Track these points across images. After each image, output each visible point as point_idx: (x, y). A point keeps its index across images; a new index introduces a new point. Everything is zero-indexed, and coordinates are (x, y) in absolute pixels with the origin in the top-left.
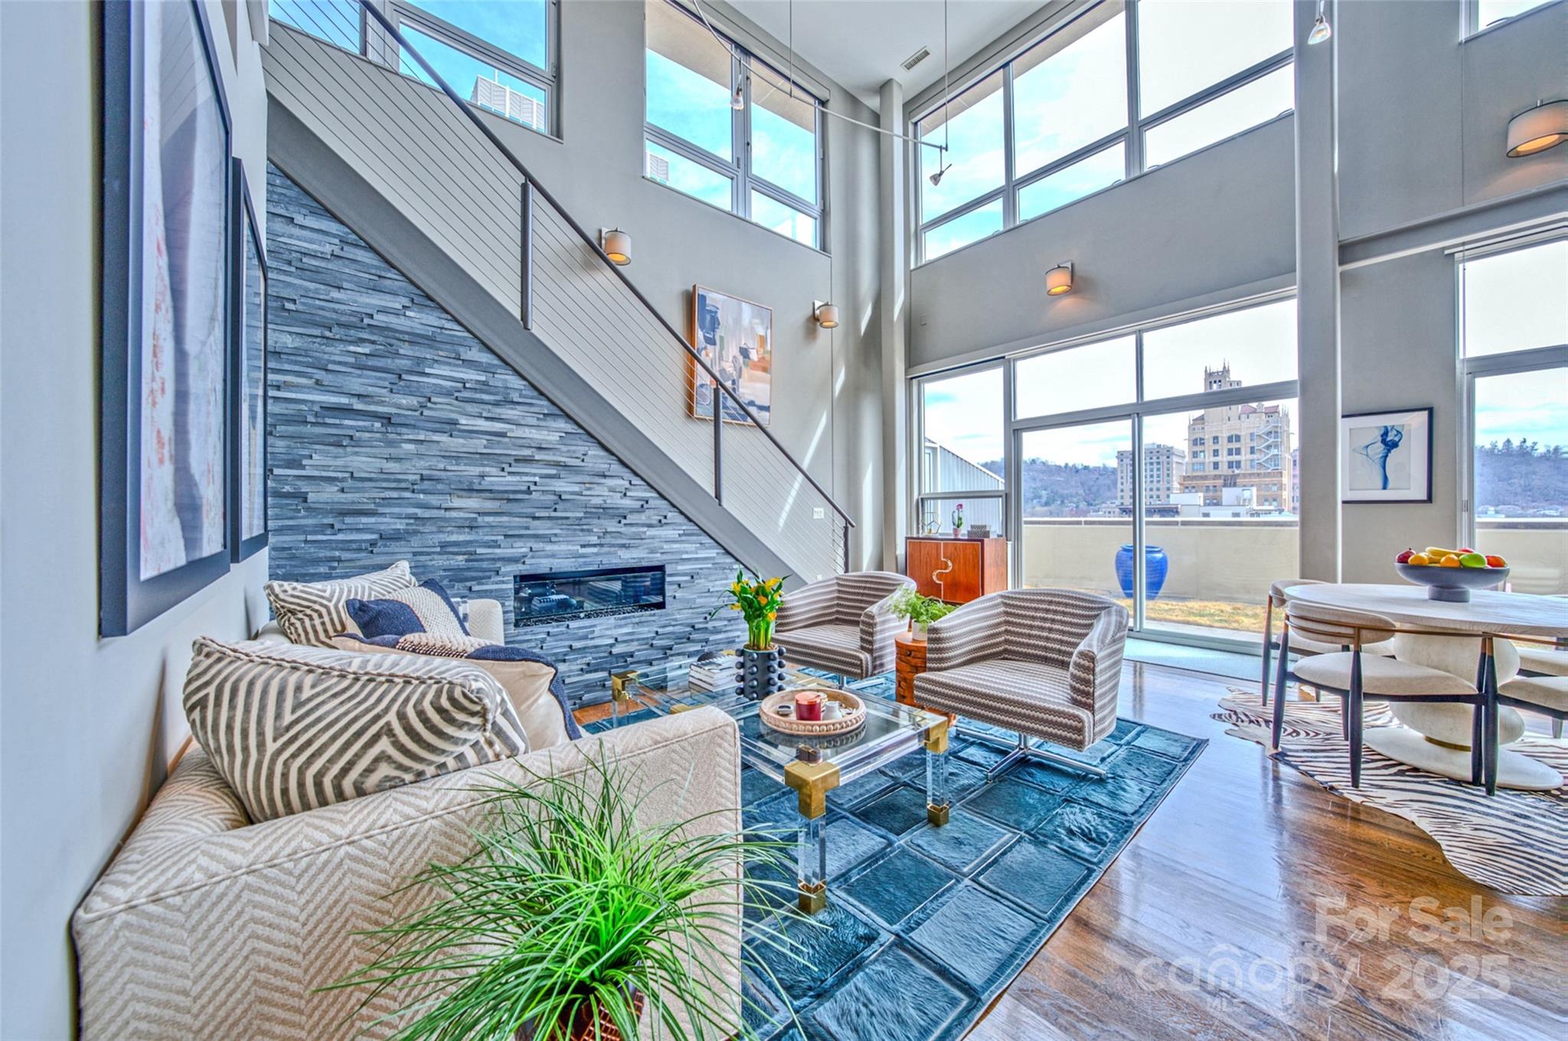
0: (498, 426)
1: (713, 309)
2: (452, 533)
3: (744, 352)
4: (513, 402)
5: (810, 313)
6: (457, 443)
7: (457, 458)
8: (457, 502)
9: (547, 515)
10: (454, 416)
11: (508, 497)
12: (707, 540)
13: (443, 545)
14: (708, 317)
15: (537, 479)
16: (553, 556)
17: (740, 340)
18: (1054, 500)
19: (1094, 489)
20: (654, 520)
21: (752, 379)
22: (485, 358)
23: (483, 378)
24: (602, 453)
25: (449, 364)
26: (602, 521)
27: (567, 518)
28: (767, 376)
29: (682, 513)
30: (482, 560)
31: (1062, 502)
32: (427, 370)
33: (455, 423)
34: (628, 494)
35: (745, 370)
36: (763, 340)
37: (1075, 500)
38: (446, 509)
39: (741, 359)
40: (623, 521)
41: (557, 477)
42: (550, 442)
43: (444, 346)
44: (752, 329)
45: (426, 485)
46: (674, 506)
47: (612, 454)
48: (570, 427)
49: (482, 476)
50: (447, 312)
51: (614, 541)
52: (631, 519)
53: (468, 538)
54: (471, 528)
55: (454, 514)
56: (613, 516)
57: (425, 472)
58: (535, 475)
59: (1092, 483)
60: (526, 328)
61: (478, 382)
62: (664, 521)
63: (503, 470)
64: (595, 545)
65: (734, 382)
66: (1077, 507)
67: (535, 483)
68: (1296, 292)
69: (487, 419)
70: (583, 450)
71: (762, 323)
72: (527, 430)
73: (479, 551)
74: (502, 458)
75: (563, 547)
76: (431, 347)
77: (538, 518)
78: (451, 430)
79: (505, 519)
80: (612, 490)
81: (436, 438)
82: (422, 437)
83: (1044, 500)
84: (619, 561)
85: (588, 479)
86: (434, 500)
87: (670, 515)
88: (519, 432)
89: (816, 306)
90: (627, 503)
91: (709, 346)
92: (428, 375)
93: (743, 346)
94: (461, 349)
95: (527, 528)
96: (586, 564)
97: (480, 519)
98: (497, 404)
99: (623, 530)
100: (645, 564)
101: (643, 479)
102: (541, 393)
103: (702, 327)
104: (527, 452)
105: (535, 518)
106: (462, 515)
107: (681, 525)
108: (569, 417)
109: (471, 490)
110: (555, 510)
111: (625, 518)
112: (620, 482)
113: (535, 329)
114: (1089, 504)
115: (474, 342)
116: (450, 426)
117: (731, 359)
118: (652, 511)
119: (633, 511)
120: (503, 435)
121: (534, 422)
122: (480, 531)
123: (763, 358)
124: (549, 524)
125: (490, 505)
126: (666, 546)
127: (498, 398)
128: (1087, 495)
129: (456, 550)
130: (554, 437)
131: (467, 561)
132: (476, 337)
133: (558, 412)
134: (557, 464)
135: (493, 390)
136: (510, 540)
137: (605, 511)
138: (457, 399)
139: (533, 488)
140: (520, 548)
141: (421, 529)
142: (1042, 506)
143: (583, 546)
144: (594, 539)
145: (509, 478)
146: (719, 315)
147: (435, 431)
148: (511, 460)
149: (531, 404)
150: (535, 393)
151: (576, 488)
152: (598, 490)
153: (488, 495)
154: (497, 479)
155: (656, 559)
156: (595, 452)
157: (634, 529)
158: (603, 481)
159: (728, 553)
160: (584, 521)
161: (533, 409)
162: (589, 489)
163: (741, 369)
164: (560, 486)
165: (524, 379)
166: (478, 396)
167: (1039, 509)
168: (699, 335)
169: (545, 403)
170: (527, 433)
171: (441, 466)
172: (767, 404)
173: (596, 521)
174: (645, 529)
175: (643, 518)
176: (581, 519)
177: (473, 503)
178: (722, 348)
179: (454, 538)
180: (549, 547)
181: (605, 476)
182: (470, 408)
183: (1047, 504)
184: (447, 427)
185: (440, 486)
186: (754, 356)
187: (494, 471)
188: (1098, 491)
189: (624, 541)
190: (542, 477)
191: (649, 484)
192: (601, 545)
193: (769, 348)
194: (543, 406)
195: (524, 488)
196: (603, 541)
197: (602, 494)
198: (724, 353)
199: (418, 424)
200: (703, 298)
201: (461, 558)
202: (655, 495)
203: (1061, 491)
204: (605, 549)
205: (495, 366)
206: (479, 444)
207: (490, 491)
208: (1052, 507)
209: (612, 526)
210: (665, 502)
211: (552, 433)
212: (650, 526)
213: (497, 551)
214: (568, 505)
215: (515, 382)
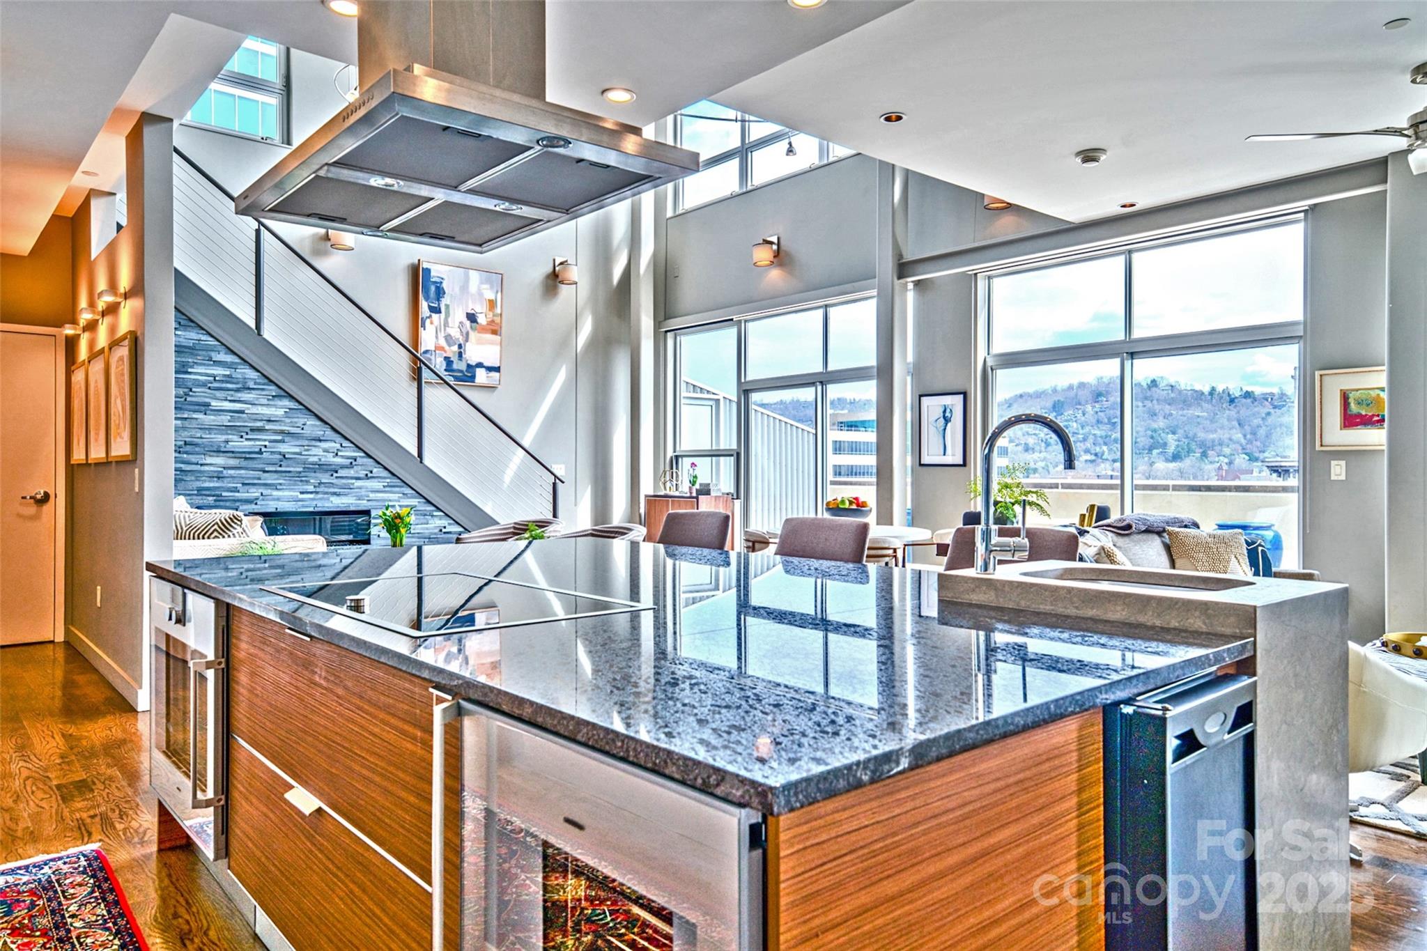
0: (238, 406)
1: (438, 280)
2: (205, 481)
3: (472, 318)
4: (249, 389)
5: (550, 269)
6: (209, 419)
7: (209, 429)
8: (209, 460)
9: (274, 469)
10: (207, 400)
11: (246, 456)
12: (409, 491)
13: (200, 490)
14: (433, 288)
15: (267, 443)
16: (278, 499)
17: (467, 306)
18: (1189, 451)
19: (1262, 432)
20: (362, 474)
21: (479, 342)
22: (229, 358)
23: (228, 373)
24: (318, 423)
25: (204, 365)
26: (318, 475)
27: (290, 472)
28: (497, 338)
29: (386, 468)
30: (226, 501)
31: (1204, 454)
32: (190, 370)
33: (208, 405)
34: (340, 454)
35: (473, 335)
36: (492, 304)
37: (1227, 451)
38: (202, 465)
39: (468, 323)
40: (335, 475)
41: (282, 441)
42: (277, 416)
43: (200, 353)
44: (480, 294)
45: (188, 448)
46: (379, 463)
47: (326, 423)
48: (293, 405)
49: (227, 442)
50: (203, 329)
51: (326, 490)
52: (342, 473)
53: (217, 485)
54: (219, 478)
55: (206, 468)
56: (327, 471)
57: (187, 439)
58: (265, 440)
59: (1256, 421)
60: (259, 334)
61: (225, 376)
62: (370, 475)
63: (242, 437)
64: (311, 493)
65: (460, 347)
66: (1230, 463)
67: (265, 446)
68: (875, 294)
69: (230, 401)
70: (302, 421)
71: (492, 288)
72: (260, 408)
73: (224, 494)
74: (241, 429)
75: (286, 493)
76: (192, 354)
77: (268, 472)
78: (206, 410)
79: (243, 472)
80: (326, 451)
81: (195, 416)
82: (186, 416)
83: (1171, 449)
84: (330, 505)
85: (306, 443)
86: (193, 458)
87: (375, 470)
88: (254, 410)
89: (557, 263)
90: (338, 460)
91: (433, 315)
92: (190, 373)
93: (469, 311)
94: (213, 354)
95: (259, 479)
96: (303, 506)
97: (225, 472)
98: (238, 390)
99: (335, 481)
100: (352, 508)
101: (352, 443)
102: (271, 381)
103: (427, 298)
104: (259, 424)
105: (265, 472)
106: (212, 468)
107: (385, 478)
108: (291, 397)
109: (219, 451)
110: (281, 466)
111: (336, 472)
112: (333, 444)
113: (266, 334)
114: (1252, 459)
115: (222, 348)
116: (205, 407)
117: (457, 324)
118: (360, 468)
119: (343, 467)
120: (242, 412)
121: (265, 402)
122: (225, 480)
123: (493, 321)
124: (276, 476)
125: (232, 462)
126: (372, 496)
127: (238, 386)
128: (1250, 442)
129: (208, 493)
130: (281, 412)
131: (215, 501)
132: (223, 344)
133: (283, 394)
134: (282, 432)
135: (235, 381)
136: (247, 487)
137: (321, 467)
138: (209, 388)
139: (263, 449)
140: (254, 493)
141: (184, 478)
142: (1167, 460)
143: (302, 493)
144: (311, 488)
145: (247, 443)
146: (445, 285)
147: (195, 411)
148: (247, 430)
149: (263, 389)
150: (266, 381)
151: (297, 450)
152: (314, 451)
153: (231, 455)
154: (238, 443)
155: (363, 505)
156: (312, 422)
157: (344, 481)
158: (318, 444)
159: (429, 502)
160: (303, 474)
161: (264, 393)
162: (308, 450)
163: (467, 334)
164: (284, 448)
165: (258, 371)
166: (224, 385)
167: (1161, 466)
168: (424, 306)
169: (273, 387)
170: (260, 410)
171: (199, 435)
172: (497, 365)
173: (313, 474)
174: (354, 481)
175: (352, 473)
176: (300, 472)
177: (220, 460)
178: (447, 315)
179: (207, 485)
180: (275, 493)
181: (320, 441)
182: (219, 394)
183: (1176, 457)
184: (203, 408)
185: (197, 449)
186: (482, 320)
187: (235, 438)
188: (1268, 436)
189: (336, 490)
190: (270, 441)
191: (357, 446)
192: (317, 493)
193: (498, 311)
194: (273, 390)
195: (257, 450)
196: (318, 490)
197: (317, 453)
198: (450, 320)
199: (184, 407)
200: (427, 271)
201: (211, 498)
202: (363, 454)
203: (1201, 435)
204: (320, 496)
205: (236, 363)
206: (225, 419)
207: (233, 452)
208: (1187, 463)
209: (325, 478)
210: (371, 460)
211: (278, 409)
212: (358, 479)
213: (237, 494)
214: (290, 462)
215: (252, 374)
